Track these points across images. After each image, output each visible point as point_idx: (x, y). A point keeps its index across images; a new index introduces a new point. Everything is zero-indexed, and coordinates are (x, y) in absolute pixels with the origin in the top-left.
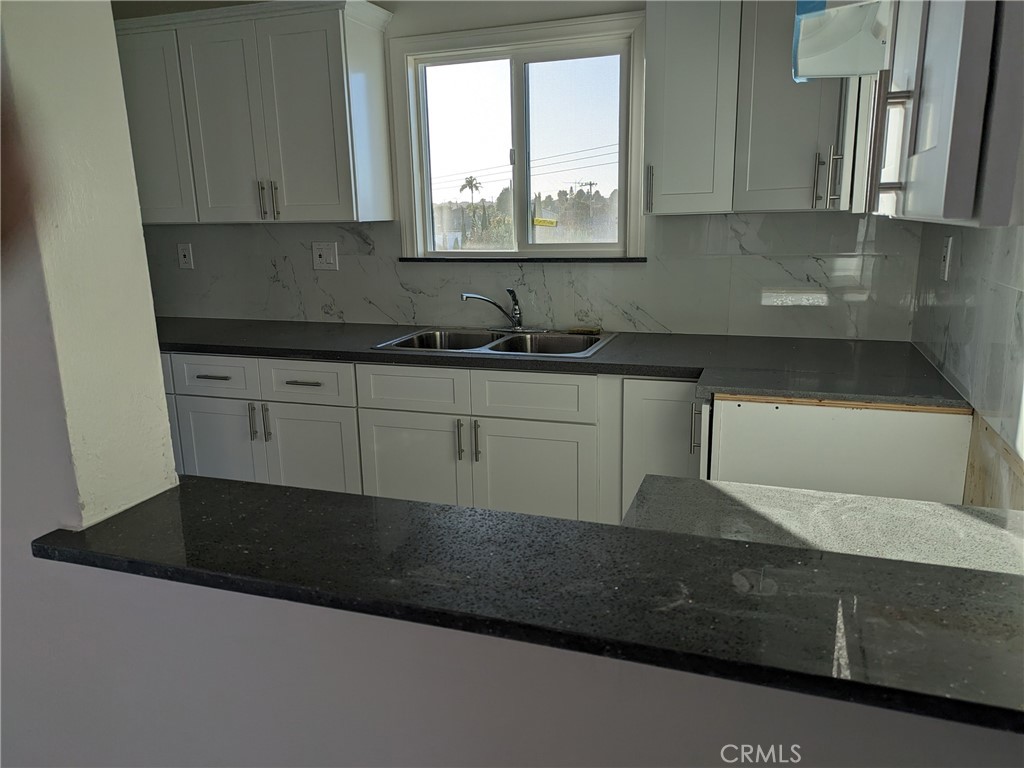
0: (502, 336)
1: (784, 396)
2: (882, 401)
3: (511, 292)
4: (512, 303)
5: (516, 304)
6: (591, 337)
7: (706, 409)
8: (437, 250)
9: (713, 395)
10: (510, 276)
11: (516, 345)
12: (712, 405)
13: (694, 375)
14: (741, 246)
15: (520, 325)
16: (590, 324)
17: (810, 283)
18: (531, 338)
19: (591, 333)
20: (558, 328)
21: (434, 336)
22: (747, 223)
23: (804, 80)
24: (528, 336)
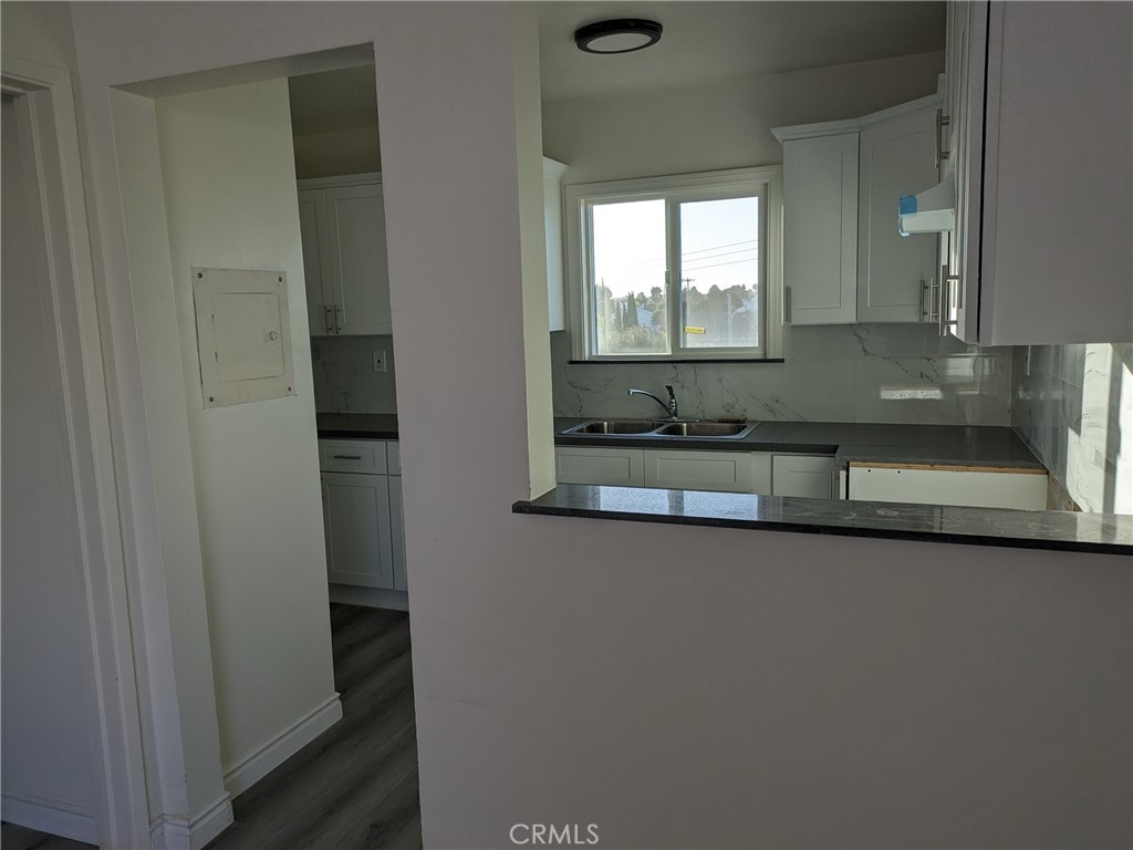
0: (661, 425)
1: (904, 463)
2: (979, 465)
3: (670, 388)
4: (669, 397)
5: (673, 397)
6: (739, 425)
7: (843, 474)
8: (599, 354)
9: (848, 463)
10: (667, 375)
11: (676, 430)
12: (848, 471)
13: (831, 450)
14: (865, 350)
15: (676, 415)
16: (737, 415)
17: (925, 380)
18: (688, 427)
19: (738, 421)
20: (708, 418)
21: (602, 425)
22: (869, 331)
23: (907, 234)
24: (685, 425)
